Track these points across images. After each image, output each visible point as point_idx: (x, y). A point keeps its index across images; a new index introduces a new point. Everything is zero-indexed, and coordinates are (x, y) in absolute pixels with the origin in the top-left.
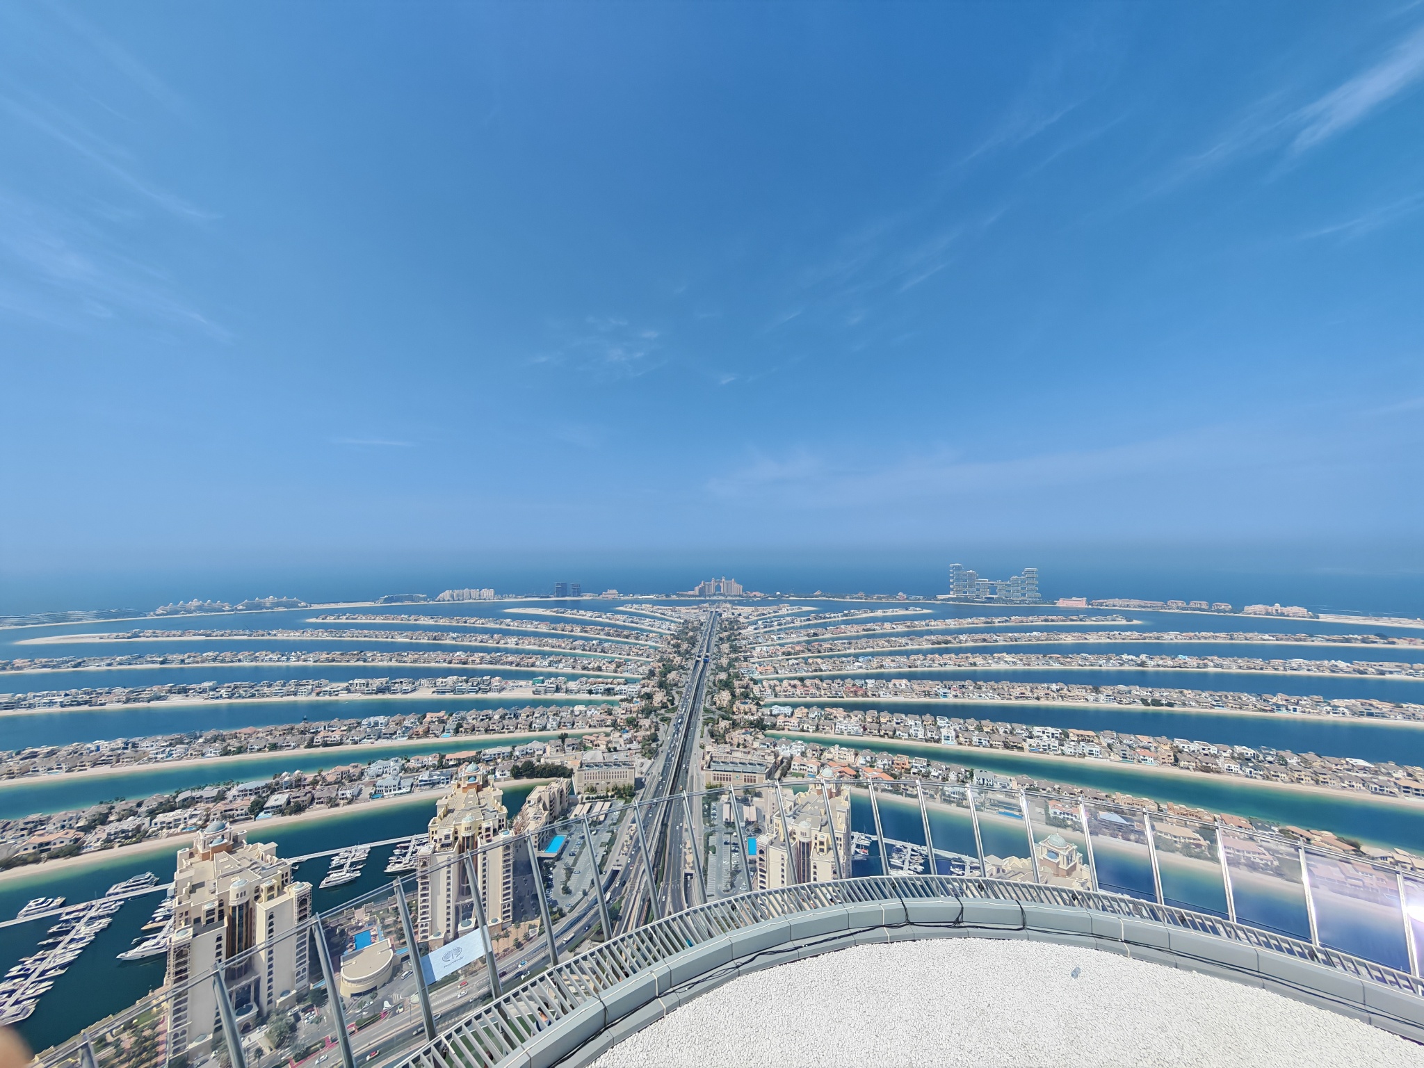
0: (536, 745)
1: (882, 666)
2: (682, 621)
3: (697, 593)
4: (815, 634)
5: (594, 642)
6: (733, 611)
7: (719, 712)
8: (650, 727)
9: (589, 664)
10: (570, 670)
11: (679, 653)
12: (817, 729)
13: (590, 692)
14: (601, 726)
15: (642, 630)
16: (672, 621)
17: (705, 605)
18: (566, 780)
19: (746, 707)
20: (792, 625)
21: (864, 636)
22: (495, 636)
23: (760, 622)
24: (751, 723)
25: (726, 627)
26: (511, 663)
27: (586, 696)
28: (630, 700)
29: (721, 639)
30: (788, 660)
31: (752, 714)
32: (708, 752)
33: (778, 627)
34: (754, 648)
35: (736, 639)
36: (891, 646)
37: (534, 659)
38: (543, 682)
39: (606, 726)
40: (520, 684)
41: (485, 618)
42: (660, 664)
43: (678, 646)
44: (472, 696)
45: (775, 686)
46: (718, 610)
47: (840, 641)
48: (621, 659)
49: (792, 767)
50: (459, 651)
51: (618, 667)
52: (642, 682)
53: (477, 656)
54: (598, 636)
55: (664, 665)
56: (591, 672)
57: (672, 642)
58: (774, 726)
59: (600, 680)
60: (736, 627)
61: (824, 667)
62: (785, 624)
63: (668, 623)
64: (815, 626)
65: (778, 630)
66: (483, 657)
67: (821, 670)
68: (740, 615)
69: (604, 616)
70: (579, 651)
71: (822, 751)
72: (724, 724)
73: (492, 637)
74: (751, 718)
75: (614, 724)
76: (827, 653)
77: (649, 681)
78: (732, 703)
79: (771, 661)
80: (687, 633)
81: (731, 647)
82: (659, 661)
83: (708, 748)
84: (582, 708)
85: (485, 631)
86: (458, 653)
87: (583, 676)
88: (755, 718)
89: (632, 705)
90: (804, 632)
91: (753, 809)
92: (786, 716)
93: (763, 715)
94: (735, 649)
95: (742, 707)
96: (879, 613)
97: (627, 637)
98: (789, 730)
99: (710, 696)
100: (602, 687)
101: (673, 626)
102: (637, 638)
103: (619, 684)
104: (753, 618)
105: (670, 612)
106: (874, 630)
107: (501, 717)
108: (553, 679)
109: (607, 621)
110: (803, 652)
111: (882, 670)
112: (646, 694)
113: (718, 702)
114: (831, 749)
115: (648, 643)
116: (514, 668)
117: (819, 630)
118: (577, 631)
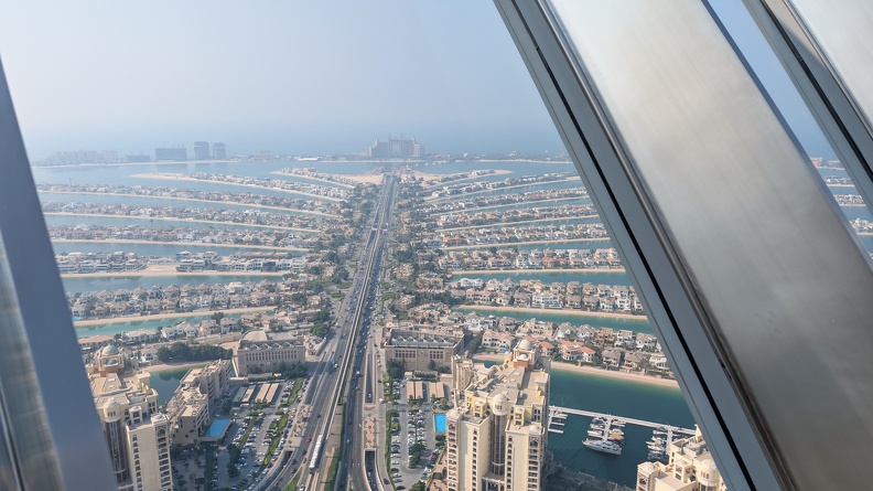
0: (187, 327)
2: (353, 187)
7: (400, 286)
8: (320, 303)
9: (244, 236)
11: (352, 224)
12: (512, 302)
13: (247, 267)
14: (262, 305)
16: (341, 188)
18: (225, 361)
19: (432, 280)
24: (438, 298)
25: (405, 193)
27: (243, 272)
28: (296, 275)
29: (400, 207)
30: (478, 229)
31: (439, 288)
32: (389, 328)
38: (188, 257)
39: (269, 305)
40: (160, 260)
42: (330, 236)
43: (350, 214)
45: (464, 257)
46: (395, 174)
49: (483, 342)
55: (334, 236)
56: (247, 246)
58: (463, 300)
59: (258, 254)
60: (417, 194)
63: (336, 189)
67: (516, 240)
70: (230, 222)
71: (517, 326)
72: (406, 300)
74: (437, 292)
75: (278, 303)
77: (317, 254)
78: (414, 276)
79: (460, 231)
80: (359, 201)
82: (328, 232)
83: (388, 324)
84: (238, 285)
88: (442, 291)
89: (298, 281)
91: (440, 385)
92: (476, 288)
93: (450, 288)
94: (417, 218)
98: (480, 304)
99: (390, 269)
100: (261, 262)
101: (342, 193)
102: (300, 207)
103: (280, 258)
104: (437, 184)
112: (314, 268)
113: (399, 276)
114: (527, 324)
115: (313, 212)
116: (151, 242)
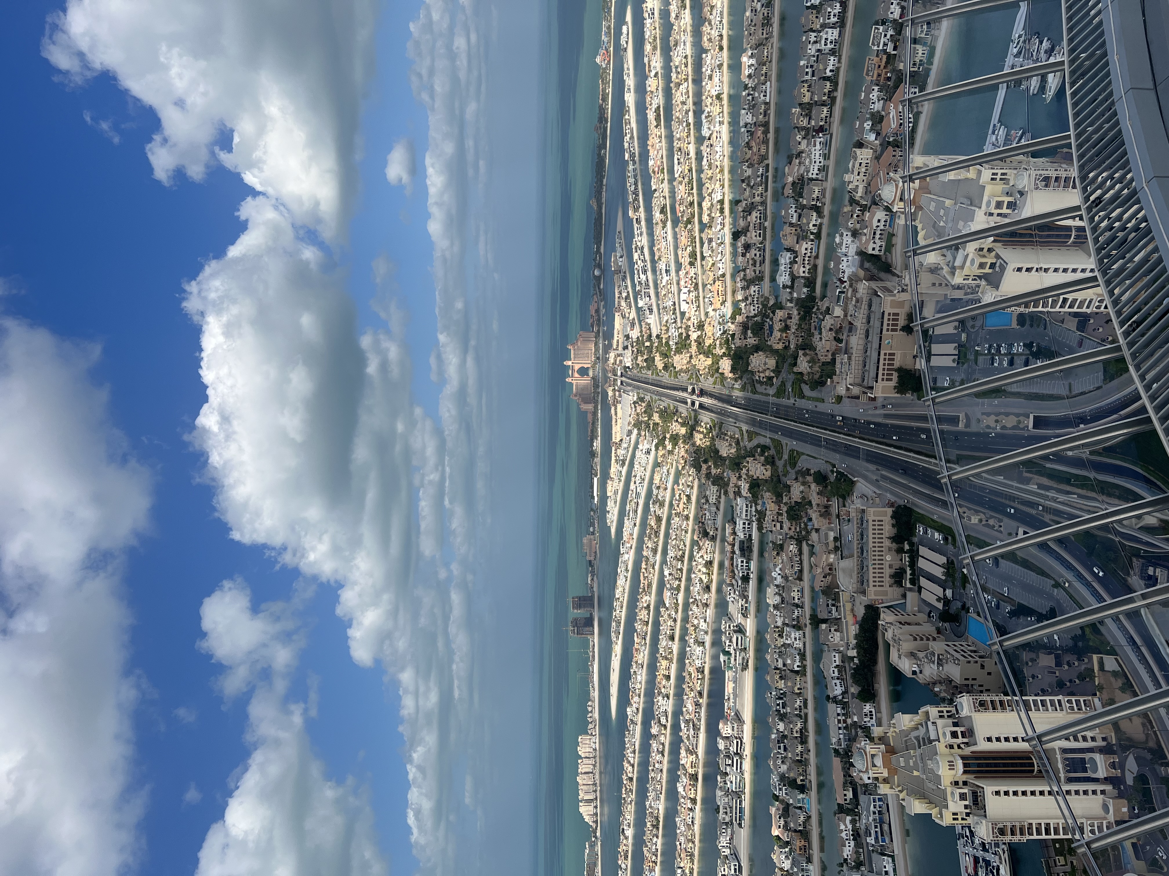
0: (827, 664)
1: (719, 97)
2: (635, 431)
3: (590, 407)
4: (663, 211)
5: (666, 572)
6: (620, 348)
7: (783, 374)
8: (804, 484)
9: (701, 580)
10: (710, 612)
13: (746, 579)
15: (649, 494)
16: (636, 447)
17: (610, 393)
18: (882, 615)
19: (777, 326)
20: (646, 251)
21: (668, 127)
22: (654, 731)
23: (641, 304)
24: (802, 319)
26: (697, 705)
27: (752, 584)
28: (761, 515)
30: (703, 258)
31: (790, 317)
32: (848, 389)
33: (649, 274)
34: (683, 314)
35: (667, 343)
36: (686, 80)
37: (691, 669)
38: (728, 653)
39: (801, 553)
40: (731, 691)
41: (624, 748)
44: (747, 765)
45: (744, 279)
46: (619, 373)
47: (676, 167)
48: (693, 531)
49: (876, 252)
50: (676, 788)
51: (705, 534)
52: (731, 495)
53: (685, 759)
54: (657, 567)
57: (669, 447)
58: (810, 283)
59: (727, 563)
61: (717, 197)
62: (645, 261)
63: (638, 454)
64: (649, 210)
65: (654, 271)
66: (688, 750)
67: (721, 202)
68: (627, 337)
69: (626, 556)
70: (681, 597)
71: (852, 202)
72: (803, 365)
73: (655, 736)
74: (795, 319)
75: (798, 540)
76: (695, 191)
77: (731, 485)
78: (769, 351)
79: (704, 286)
80: (655, 423)
81: (678, 351)
83: (841, 390)
84: (770, 592)
85: (645, 749)
86: (680, 789)
87: (719, 590)
88: (795, 312)
89: (768, 513)
90: (658, 231)
92: (794, 262)
93: (790, 300)
94: (683, 344)
95: (777, 334)
96: (630, 98)
97: (659, 519)
98: (817, 257)
99: (758, 386)
100: (739, 560)
101: (644, 446)
102: (662, 505)
103: (734, 533)
104: (633, 315)
105: (621, 452)
106: (659, 107)
107: (781, 720)
108: (723, 638)
109: (632, 552)
110: (691, 231)
111: (725, 97)
112: (750, 489)
113: (767, 373)
115: (669, 486)
116: (704, 701)
117: (657, 203)
118: (649, 599)
